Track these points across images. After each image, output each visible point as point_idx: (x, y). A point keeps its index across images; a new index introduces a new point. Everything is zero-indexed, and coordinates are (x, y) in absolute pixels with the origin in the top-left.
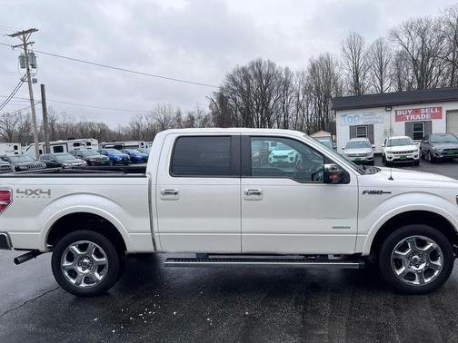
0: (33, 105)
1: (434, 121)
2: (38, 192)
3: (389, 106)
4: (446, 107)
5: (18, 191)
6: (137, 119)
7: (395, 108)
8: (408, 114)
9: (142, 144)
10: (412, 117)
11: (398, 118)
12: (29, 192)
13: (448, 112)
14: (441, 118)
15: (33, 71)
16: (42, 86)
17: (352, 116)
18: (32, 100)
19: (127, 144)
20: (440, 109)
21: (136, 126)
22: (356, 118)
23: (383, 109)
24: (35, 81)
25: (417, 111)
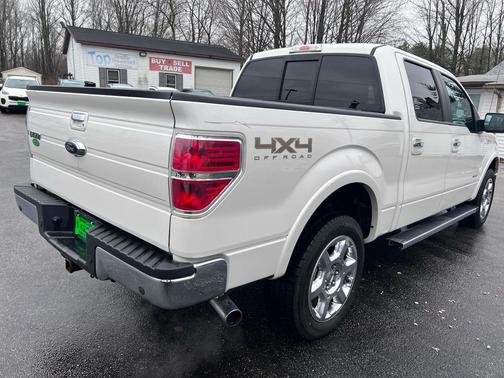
1: (185, 76)
2: (293, 145)
3: (144, 51)
4: (196, 62)
5: (258, 145)
7: (150, 55)
8: (161, 63)
10: (166, 67)
11: (153, 67)
12: (278, 146)
13: (196, 67)
14: (190, 73)
17: (102, 55)
20: (190, 63)
22: (107, 59)
23: (137, 53)
25: (169, 62)
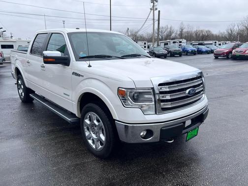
0: (154, 22)
6: (231, 27)
9: (216, 43)
15: (156, 3)
16: (159, 11)
18: (154, 19)
19: (205, 42)
21: (230, 31)
24: (156, 9)
